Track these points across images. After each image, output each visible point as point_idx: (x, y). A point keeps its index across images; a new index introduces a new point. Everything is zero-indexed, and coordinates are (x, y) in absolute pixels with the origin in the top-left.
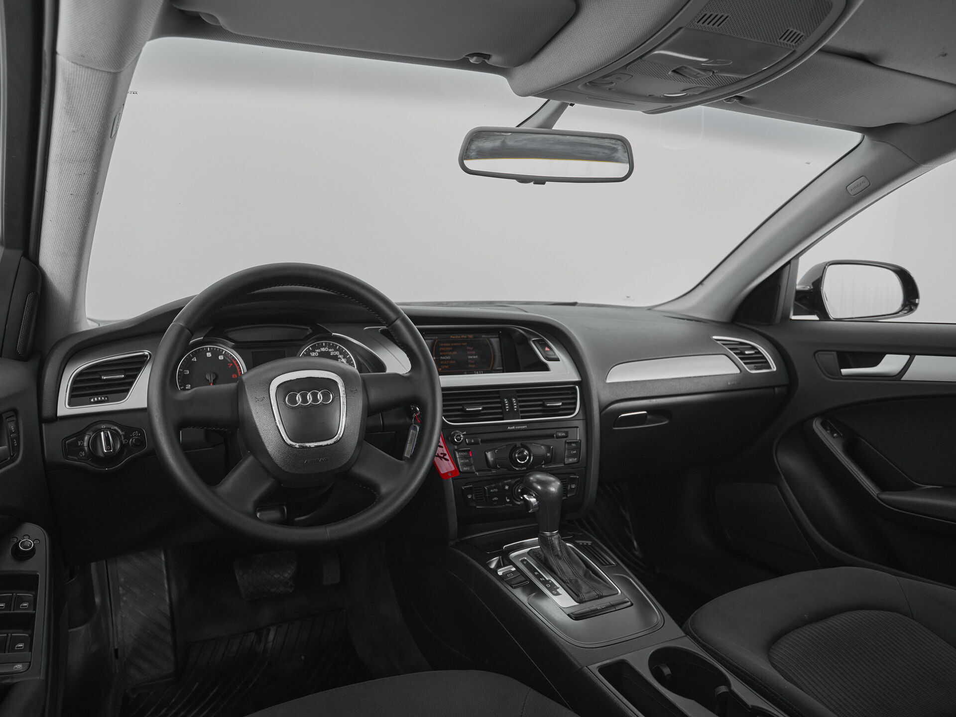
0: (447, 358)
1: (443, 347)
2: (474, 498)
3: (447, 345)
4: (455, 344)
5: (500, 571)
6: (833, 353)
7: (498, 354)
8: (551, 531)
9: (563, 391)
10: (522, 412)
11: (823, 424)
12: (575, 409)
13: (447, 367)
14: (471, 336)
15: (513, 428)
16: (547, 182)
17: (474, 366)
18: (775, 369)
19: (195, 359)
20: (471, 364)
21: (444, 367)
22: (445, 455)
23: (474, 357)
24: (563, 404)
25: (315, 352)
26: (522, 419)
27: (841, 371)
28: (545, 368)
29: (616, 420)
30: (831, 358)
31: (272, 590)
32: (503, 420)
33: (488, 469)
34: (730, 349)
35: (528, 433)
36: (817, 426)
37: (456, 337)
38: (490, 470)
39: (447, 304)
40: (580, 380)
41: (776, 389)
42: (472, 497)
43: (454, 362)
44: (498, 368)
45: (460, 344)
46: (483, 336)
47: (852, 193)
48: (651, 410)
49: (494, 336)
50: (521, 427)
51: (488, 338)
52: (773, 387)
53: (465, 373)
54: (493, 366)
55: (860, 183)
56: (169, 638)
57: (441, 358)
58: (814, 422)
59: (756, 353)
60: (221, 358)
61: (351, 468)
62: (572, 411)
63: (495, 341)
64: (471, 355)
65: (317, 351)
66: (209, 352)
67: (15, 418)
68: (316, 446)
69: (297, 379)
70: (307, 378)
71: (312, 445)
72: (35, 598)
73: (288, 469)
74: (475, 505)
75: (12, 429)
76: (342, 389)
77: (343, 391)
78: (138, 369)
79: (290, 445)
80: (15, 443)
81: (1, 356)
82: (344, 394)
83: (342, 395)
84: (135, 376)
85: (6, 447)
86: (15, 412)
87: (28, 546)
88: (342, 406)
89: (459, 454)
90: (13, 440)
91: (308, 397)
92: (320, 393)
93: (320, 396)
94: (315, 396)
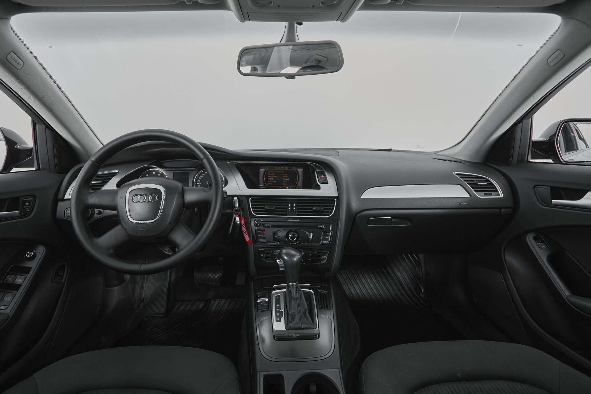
0: (272, 179)
1: (270, 173)
2: (264, 256)
3: (273, 172)
4: (277, 172)
5: (259, 300)
6: (548, 187)
7: (301, 178)
8: (293, 282)
9: (327, 201)
10: (298, 212)
11: (535, 239)
12: (332, 212)
13: (271, 184)
14: (286, 168)
15: (291, 220)
16: (296, 77)
17: (286, 184)
18: (501, 196)
19: (147, 175)
20: (285, 183)
21: (269, 184)
22: (246, 232)
23: (287, 179)
24: (324, 209)
25: (205, 173)
26: (297, 216)
27: (551, 201)
28: (318, 187)
29: (368, 220)
30: (546, 191)
31: (209, 283)
32: (286, 215)
33: (274, 241)
34: (465, 181)
35: (299, 224)
36: (530, 239)
37: (278, 168)
38: (275, 242)
39: (309, 150)
40: (337, 196)
41: (503, 210)
42: (263, 256)
43: (275, 181)
44: (299, 186)
45: (280, 172)
46: (294, 168)
47: (551, 65)
48: (394, 216)
49: (300, 168)
50: (295, 220)
51: (296, 169)
52: (500, 208)
53: (281, 188)
54: (297, 185)
55: (557, 56)
56: (165, 297)
57: (268, 179)
58: (528, 235)
59: (488, 184)
60: (160, 175)
61: (168, 235)
62: (329, 214)
63: (300, 171)
64: (285, 178)
66: (154, 172)
67: (32, 199)
68: (144, 223)
69: (140, 188)
70: (146, 188)
71: (142, 222)
72: (26, 278)
73: (131, 233)
74: (265, 260)
75: (27, 204)
76: (163, 194)
77: (164, 195)
78: (110, 179)
79: (131, 222)
80: (28, 210)
81: (50, 171)
82: (164, 197)
83: (163, 198)
84: (107, 182)
85: (18, 212)
86: (34, 196)
87: (31, 255)
88: (162, 203)
89: (258, 232)
90: (25, 209)
91: (144, 198)
92: (150, 196)
93: (150, 197)
94: (148, 197)
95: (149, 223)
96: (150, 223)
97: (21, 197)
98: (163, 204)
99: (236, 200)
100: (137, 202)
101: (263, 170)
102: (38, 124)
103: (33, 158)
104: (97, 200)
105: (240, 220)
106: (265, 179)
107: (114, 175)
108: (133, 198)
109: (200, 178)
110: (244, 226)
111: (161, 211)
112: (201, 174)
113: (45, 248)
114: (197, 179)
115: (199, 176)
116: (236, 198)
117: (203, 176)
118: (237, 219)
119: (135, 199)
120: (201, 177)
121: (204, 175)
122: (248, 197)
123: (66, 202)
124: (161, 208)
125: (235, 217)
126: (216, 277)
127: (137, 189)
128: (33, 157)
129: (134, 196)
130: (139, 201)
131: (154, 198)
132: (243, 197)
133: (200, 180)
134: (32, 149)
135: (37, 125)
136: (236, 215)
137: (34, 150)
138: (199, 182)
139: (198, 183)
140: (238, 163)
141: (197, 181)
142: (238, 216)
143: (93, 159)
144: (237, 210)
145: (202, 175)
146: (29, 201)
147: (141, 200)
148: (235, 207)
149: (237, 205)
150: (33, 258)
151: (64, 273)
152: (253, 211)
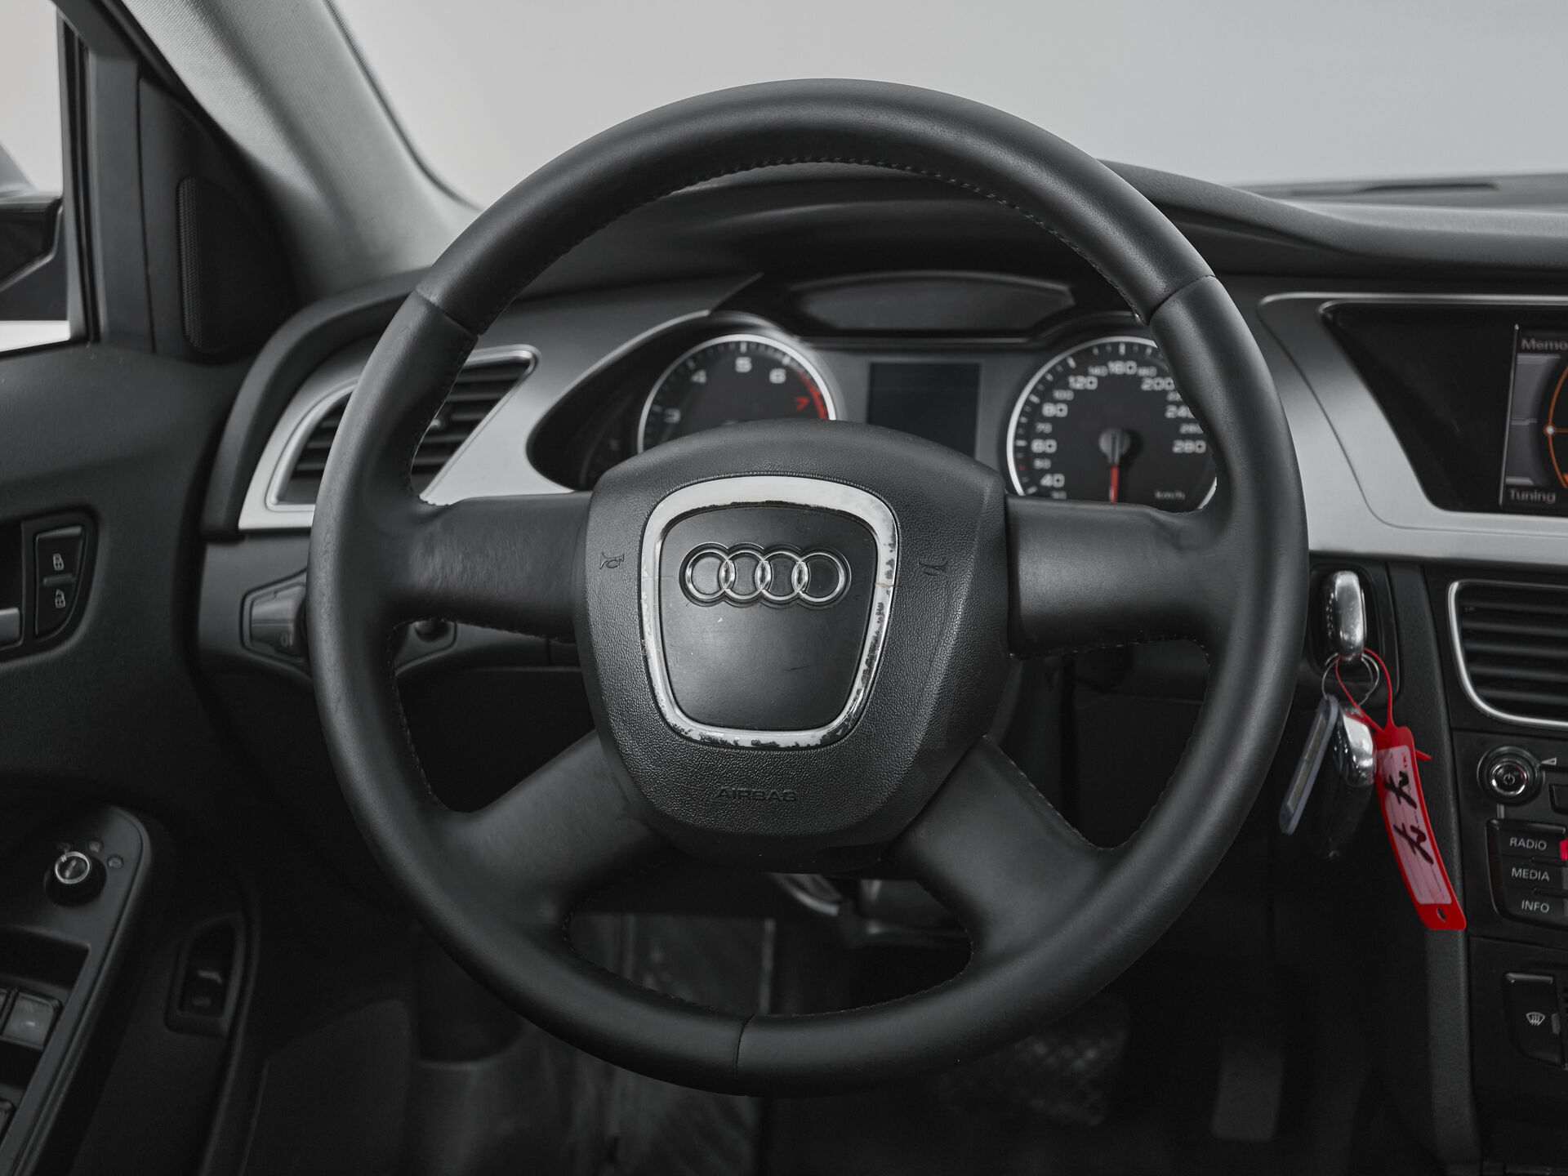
2: (1556, 1029)
19: (701, 377)
22: (1422, 837)
25: (1086, 374)
42: (1547, 1024)
60: (777, 376)
65: (1097, 371)
66: (745, 356)
67: (77, 530)
68: (757, 746)
69: (735, 505)
70: (769, 503)
71: (745, 738)
72: (59, 1010)
73: (672, 807)
74: (1556, 1059)
75: (58, 561)
76: (886, 554)
77: (890, 563)
78: (489, 405)
79: (674, 729)
80: (61, 601)
81: (154, 350)
82: (889, 575)
83: (881, 577)
84: (471, 426)
85: (14, 611)
86: (88, 515)
87: (77, 873)
88: (874, 618)
89: (1513, 841)
90: (50, 592)
91: (759, 573)
92: (800, 561)
93: (800, 573)
94: (783, 570)
95: (788, 749)
96: (797, 747)
97: (27, 518)
98: (881, 621)
99: (1347, 591)
100: (714, 602)
101: (1543, 360)
102: (100, 53)
103: (60, 263)
104: (458, 568)
105: (1382, 742)
106: (1550, 430)
107: (509, 375)
108: (688, 572)
109: (1049, 410)
110: (1412, 790)
111: (868, 672)
112: (1061, 378)
113: (148, 830)
114: (1033, 413)
115: (1045, 392)
116: (1346, 580)
117: (1076, 392)
118: (1359, 735)
119: (704, 578)
120: (1056, 402)
121: (1079, 383)
122: (1436, 571)
123: (247, 549)
124: (873, 649)
125: (1339, 718)
126: (1079, 1064)
127: (714, 508)
128: (60, 261)
129: (694, 557)
130: (725, 597)
131: (821, 579)
132: (1394, 573)
133: (1053, 420)
134: (58, 203)
135: (92, 61)
136: (1344, 702)
137: (67, 212)
138: (1044, 436)
139: (1038, 446)
140: (1340, 309)
141: (1027, 432)
142: (1358, 711)
143: (435, 294)
144: (1355, 671)
145: (1066, 387)
146: (66, 546)
147: (739, 587)
148: (1342, 647)
149: (1357, 632)
150: (88, 892)
151: (226, 974)
152: (1477, 681)
